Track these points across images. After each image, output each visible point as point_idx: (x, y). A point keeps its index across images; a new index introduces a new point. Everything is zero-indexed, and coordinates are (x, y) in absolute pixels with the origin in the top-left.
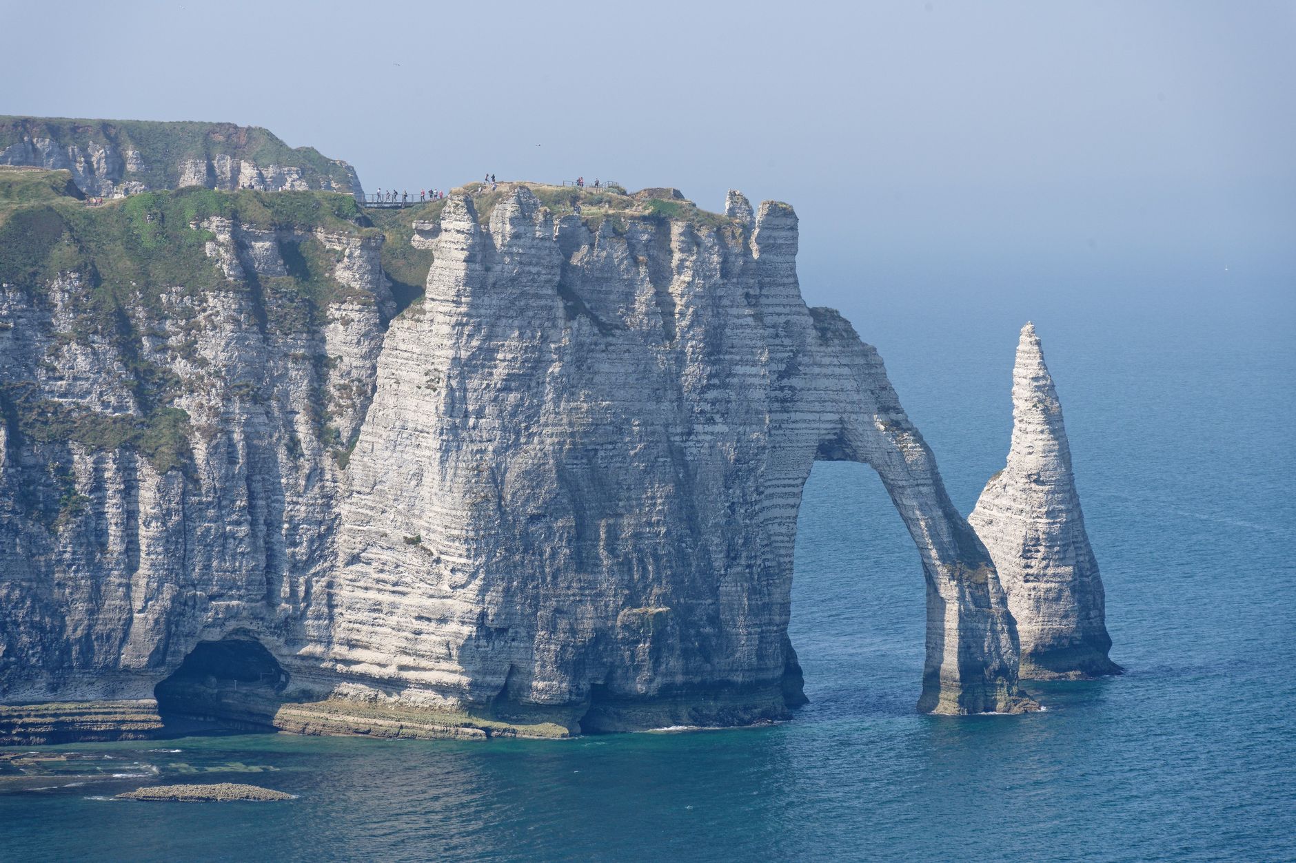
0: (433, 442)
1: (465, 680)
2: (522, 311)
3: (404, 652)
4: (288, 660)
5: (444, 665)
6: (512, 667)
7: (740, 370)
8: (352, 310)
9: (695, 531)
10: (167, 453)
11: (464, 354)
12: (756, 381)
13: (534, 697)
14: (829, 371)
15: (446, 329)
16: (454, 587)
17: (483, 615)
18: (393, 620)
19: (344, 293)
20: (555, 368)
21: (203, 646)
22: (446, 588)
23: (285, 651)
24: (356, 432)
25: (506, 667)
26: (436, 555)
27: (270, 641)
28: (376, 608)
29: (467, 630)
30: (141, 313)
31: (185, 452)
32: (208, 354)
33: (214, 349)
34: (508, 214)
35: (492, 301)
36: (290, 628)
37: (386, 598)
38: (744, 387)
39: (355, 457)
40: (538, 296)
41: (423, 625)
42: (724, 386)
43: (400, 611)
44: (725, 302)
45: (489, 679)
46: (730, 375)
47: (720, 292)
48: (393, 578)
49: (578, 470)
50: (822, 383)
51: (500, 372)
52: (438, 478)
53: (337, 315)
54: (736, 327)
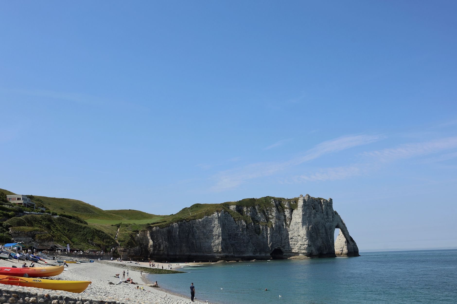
0: (301, 224)
1: (307, 252)
2: (309, 209)
3: (298, 249)
4: (284, 251)
5: (304, 250)
6: (312, 250)
7: (329, 216)
8: (288, 210)
9: (327, 235)
10: (270, 226)
11: (303, 213)
12: (331, 218)
13: (314, 254)
14: (336, 218)
15: (301, 211)
16: (305, 241)
17: (309, 244)
18: (297, 245)
19: (287, 208)
20: (313, 216)
21: (275, 249)
22: (304, 241)
23: (283, 250)
24: (290, 224)
25: (311, 250)
26: (302, 237)
27: (282, 249)
28: (294, 244)
29: (307, 246)
30: (265, 210)
31: (272, 226)
32: (273, 215)
33: (274, 214)
34: (307, 197)
35: (306, 207)
36: (283, 247)
37: (296, 243)
38: (330, 218)
39: (290, 226)
40: (310, 207)
41: (301, 246)
42: (328, 218)
43: (298, 244)
44: (328, 209)
45: (309, 252)
46: (329, 217)
47: (327, 208)
48: (296, 240)
49: (316, 227)
50: (336, 219)
51: (307, 216)
52: (302, 228)
53: (286, 210)
54: (329, 212)
